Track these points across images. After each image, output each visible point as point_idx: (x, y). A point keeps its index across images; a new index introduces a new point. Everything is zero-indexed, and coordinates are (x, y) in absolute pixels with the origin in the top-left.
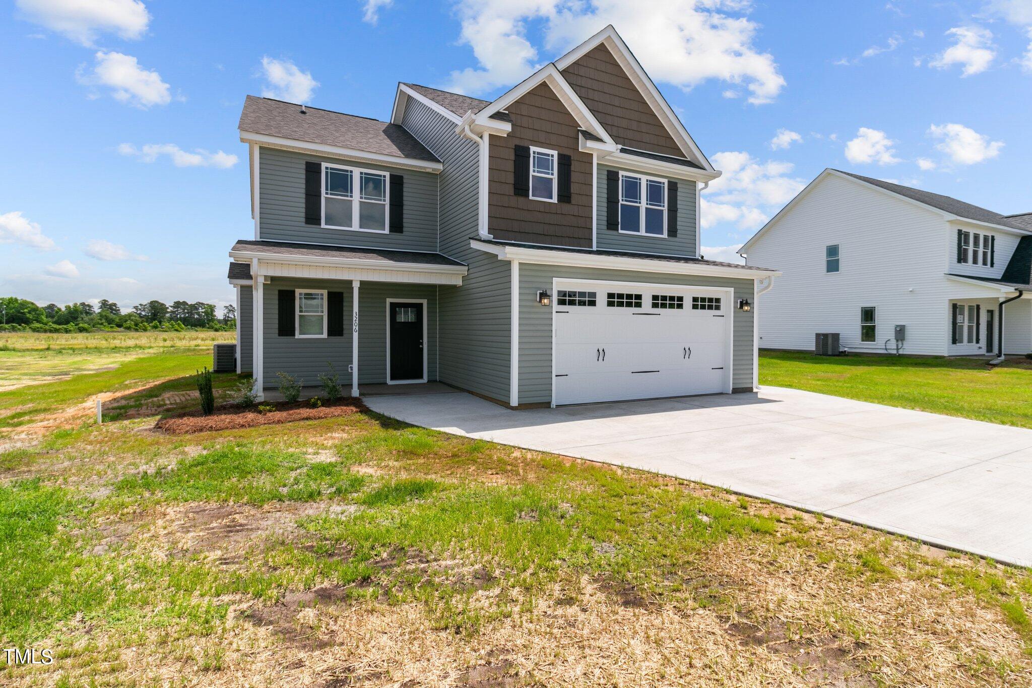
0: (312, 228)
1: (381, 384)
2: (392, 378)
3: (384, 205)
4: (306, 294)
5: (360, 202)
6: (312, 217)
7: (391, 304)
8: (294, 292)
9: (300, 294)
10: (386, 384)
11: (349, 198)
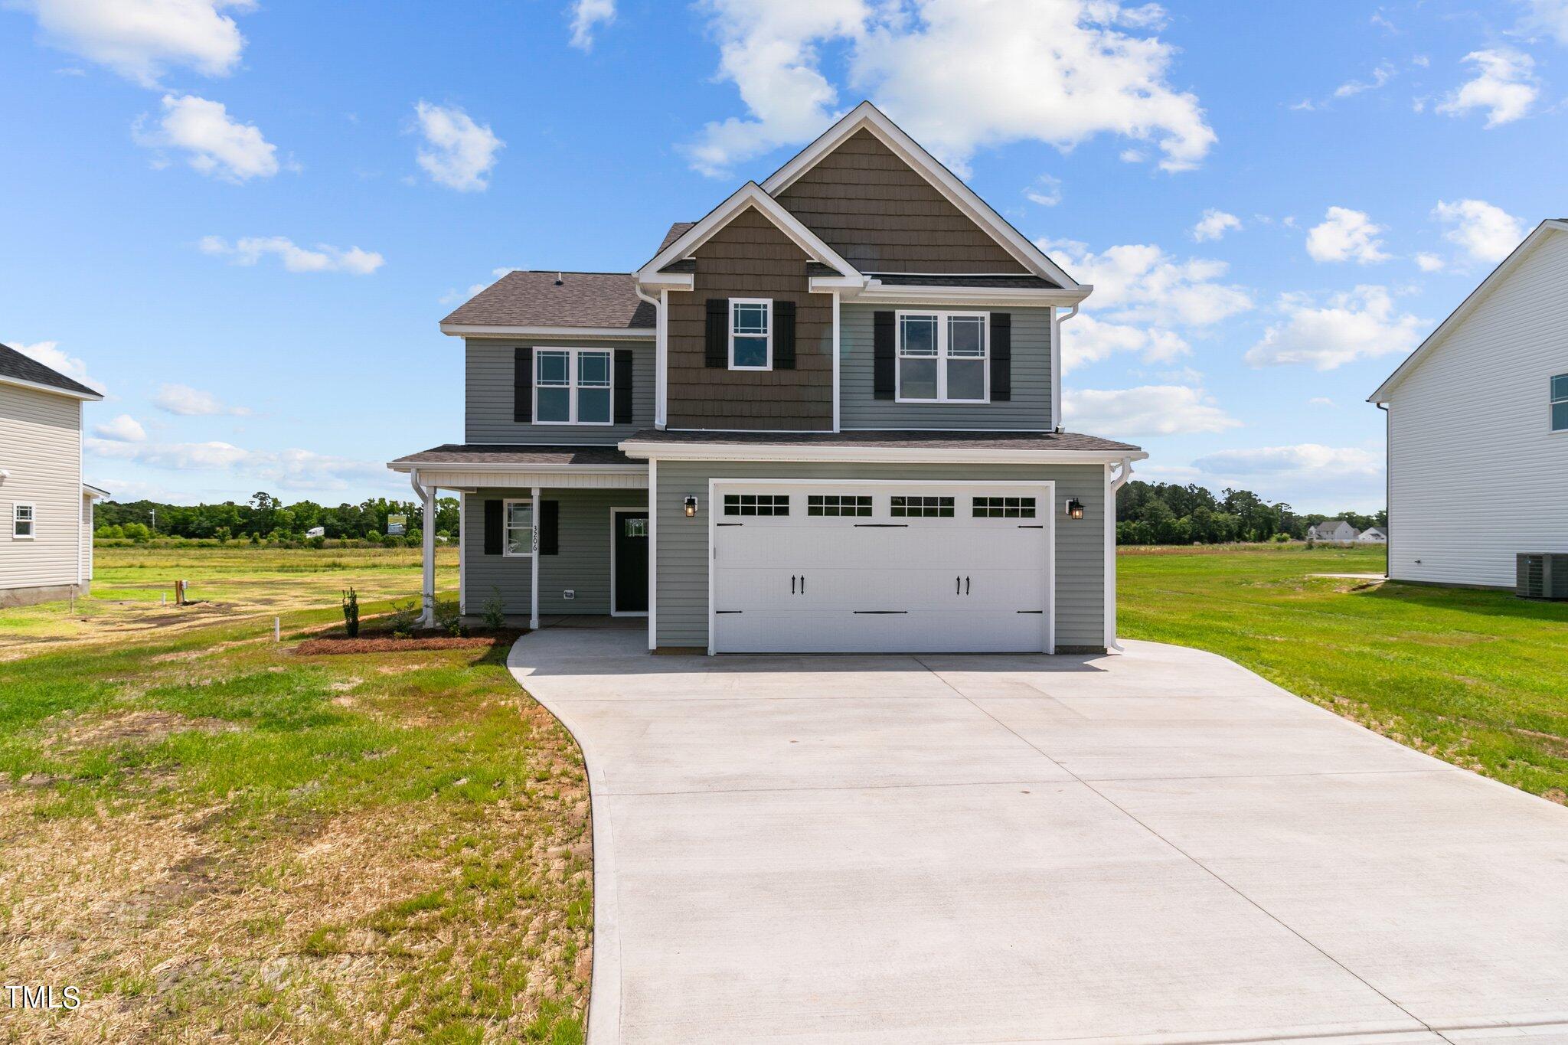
0: (522, 426)
1: (604, 615)
2: (619, 608)
3: (609, 390)
4: (516, 505)
5: (579, 389)
6: (522, 413)
7: (618, 514)
8: (502, 502)
9: (509, 505)
10: (610, 615)
11: (565, 386)
